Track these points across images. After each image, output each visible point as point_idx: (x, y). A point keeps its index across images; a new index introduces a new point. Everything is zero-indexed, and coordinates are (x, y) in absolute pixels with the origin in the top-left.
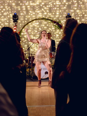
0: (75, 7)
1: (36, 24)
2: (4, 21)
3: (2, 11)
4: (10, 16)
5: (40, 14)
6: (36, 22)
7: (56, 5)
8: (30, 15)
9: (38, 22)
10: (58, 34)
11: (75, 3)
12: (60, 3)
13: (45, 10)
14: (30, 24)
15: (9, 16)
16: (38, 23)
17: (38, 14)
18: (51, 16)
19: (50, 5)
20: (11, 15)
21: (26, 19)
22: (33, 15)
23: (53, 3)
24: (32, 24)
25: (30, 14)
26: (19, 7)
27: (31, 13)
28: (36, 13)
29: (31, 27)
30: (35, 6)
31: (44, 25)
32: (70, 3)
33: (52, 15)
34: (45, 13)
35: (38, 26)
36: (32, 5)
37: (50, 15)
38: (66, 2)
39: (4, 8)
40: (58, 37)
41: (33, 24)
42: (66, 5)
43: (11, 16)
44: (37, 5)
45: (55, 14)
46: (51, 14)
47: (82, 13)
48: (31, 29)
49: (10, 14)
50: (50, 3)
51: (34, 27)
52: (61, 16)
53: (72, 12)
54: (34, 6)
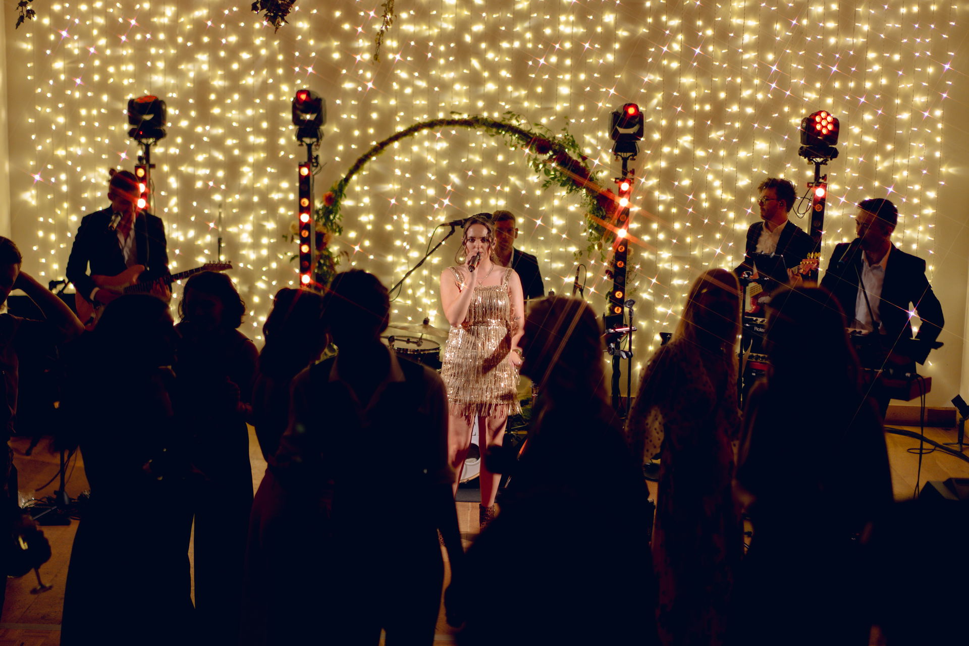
0: (672, 56)
1: (429, 150)
2: (244, 124)
3: (235, 66)
4: (278, 93)
5: (457, 87)
6: (432, 138)
7: (559, 37)
8: (399, 95)
9: (446, 136)
10: (561, 211)
11: (675, 31)
12: (580, 30)
13: (486, 64)
14: (396, 145)
15: (271, 97)
16: (442, 145)
17: (446, 87)
18: (526, 104)
19: (520, 36)
20: (285, 88)
21: (374, 116)
22: (418, 92)
23: (537, 30)
24: (405, 150)
25: (395, 86)
26: (335, 43)
27: (404, 83)
28: (433, 82)
29: (404, 168)
30: (429, 38)
31: (477, 159)
32: (643, 30)
33: (532, 96)
34: (491, 87)
35: (445, 163)
36: (413, 36)
37: (517, 101)
38: (617, 25)
39: (245, 43)
40: (562, 230)
41: (415, 148)
42: (616, 39)
43: (287, 93)
44: (444, 37)
45: (550, 95)
46: (523, 92)
47: (715, 90)
48: (401, 180)
49: (278, 80)
50: (518, 28)
51: (418, 168)
52: (582, 108)
53: (652, 88)
54: (422, 43)
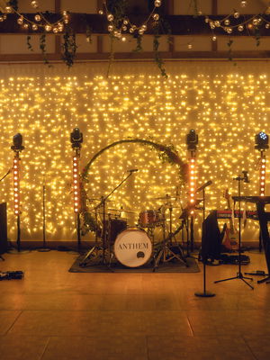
0: (207, 116)
1: (120, 153)
2: (53, 146)
3: (49, 125)
4: (65, 134)
5: (130, 130)
6: (121, 148)
7: (166, 111)
8: (109, 133)
9: (126, 148)
10: (169, 173)
11: (207, 108)
12: (173, 108)
13: (140, 121)
14: (108, 151)
15: (62, 136)
16: (125, 151)
17: (125, 130)
18: (155, 135)
19: (151, 111)
20: (67, 132)
21: (100, 141)
22: (115, 132)
23: (158, 108)
24: (111, 153)
25: (107, 130)
26: (85, 116)
27: (110, 129)
28: (121, 128)
29: (111, 159)
30: (118, 113)
31: (137, 155)
32: (196, 107)
33: (157, 132)
34: (142, 129)
35: (126, 157)
36: (114, 112)
37: (152, 134)
38: (187, 106)
39: (53, 117)
40: (169, 180)
41: (115, 152)
42: (186, 111)
43: (68, 134)
44: (124, 112)
45: (164, 131)
46: (153, 131)
47: (223, 128)
48: (110, 164)
49: (65, 129)
50: (151, 108)
51: (116, 159)
52: (175, 136)
53: (200, 128)
